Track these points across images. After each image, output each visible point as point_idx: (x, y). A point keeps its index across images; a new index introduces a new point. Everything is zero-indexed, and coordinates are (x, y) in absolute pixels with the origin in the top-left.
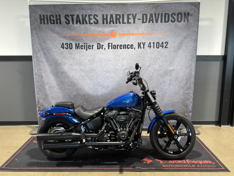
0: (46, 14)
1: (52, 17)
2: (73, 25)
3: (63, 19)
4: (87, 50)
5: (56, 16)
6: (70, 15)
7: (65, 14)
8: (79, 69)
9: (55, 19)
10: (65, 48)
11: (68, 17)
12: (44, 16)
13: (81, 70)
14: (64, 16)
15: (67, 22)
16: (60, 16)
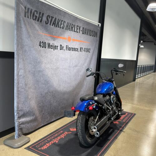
0: (31, 8)
1: (36, 13)
2: (50, 26)
3: (44, 19)
4: (54, 50)
5: (40, 13)
6: (51, 17)
7: (48, 15)
8: (50, 68)
9: (38, 15)
10: (41, 47)
11: (49, 18)
12: (28, 9)
13: (51, 69)
14: (47, 16)
15: (47, 22)
16: (43, 14)
